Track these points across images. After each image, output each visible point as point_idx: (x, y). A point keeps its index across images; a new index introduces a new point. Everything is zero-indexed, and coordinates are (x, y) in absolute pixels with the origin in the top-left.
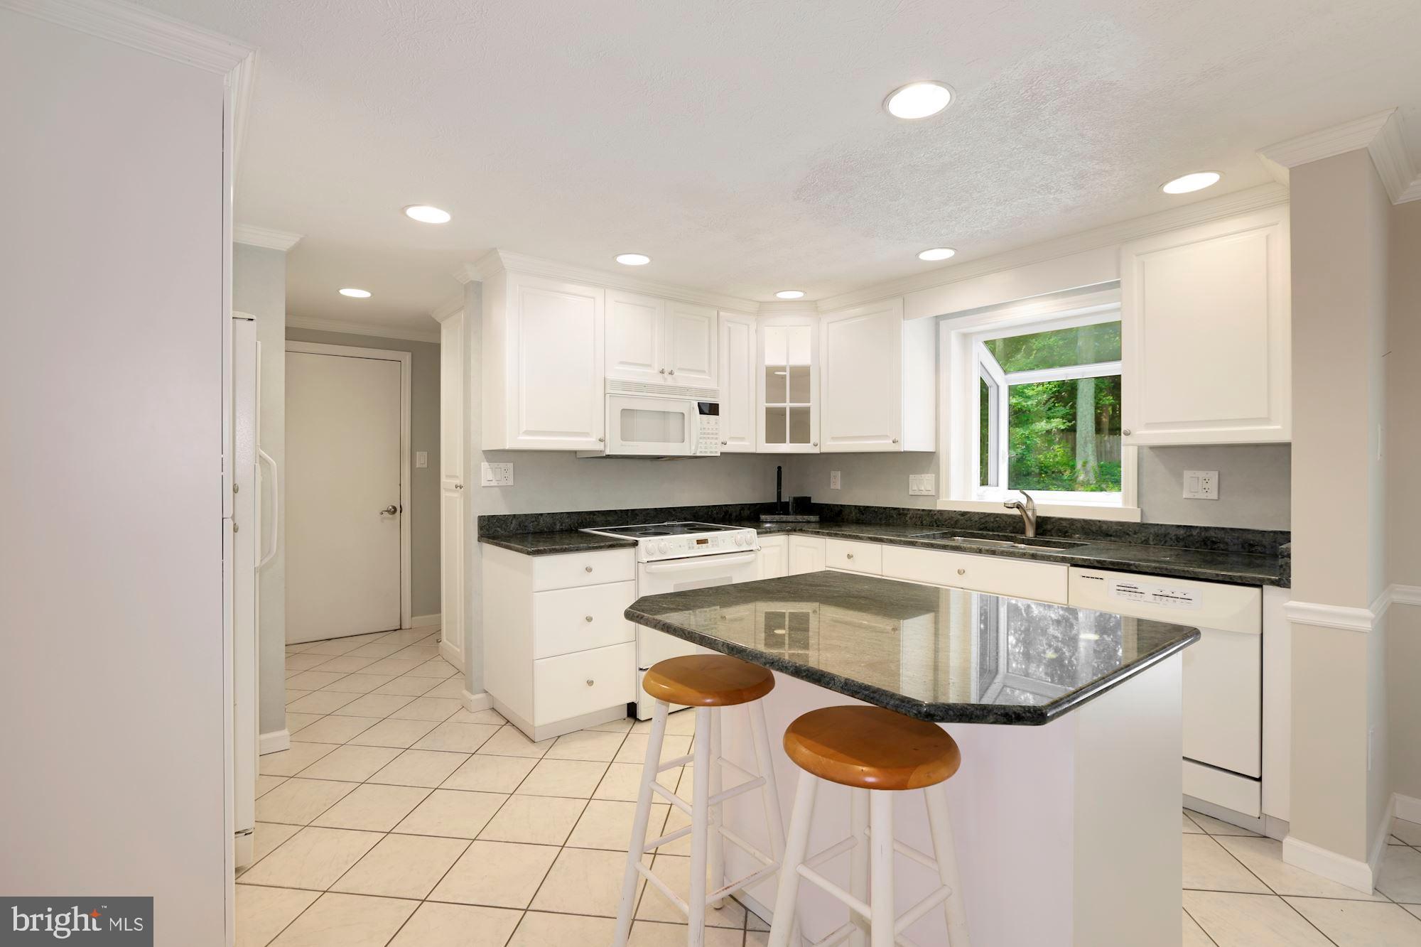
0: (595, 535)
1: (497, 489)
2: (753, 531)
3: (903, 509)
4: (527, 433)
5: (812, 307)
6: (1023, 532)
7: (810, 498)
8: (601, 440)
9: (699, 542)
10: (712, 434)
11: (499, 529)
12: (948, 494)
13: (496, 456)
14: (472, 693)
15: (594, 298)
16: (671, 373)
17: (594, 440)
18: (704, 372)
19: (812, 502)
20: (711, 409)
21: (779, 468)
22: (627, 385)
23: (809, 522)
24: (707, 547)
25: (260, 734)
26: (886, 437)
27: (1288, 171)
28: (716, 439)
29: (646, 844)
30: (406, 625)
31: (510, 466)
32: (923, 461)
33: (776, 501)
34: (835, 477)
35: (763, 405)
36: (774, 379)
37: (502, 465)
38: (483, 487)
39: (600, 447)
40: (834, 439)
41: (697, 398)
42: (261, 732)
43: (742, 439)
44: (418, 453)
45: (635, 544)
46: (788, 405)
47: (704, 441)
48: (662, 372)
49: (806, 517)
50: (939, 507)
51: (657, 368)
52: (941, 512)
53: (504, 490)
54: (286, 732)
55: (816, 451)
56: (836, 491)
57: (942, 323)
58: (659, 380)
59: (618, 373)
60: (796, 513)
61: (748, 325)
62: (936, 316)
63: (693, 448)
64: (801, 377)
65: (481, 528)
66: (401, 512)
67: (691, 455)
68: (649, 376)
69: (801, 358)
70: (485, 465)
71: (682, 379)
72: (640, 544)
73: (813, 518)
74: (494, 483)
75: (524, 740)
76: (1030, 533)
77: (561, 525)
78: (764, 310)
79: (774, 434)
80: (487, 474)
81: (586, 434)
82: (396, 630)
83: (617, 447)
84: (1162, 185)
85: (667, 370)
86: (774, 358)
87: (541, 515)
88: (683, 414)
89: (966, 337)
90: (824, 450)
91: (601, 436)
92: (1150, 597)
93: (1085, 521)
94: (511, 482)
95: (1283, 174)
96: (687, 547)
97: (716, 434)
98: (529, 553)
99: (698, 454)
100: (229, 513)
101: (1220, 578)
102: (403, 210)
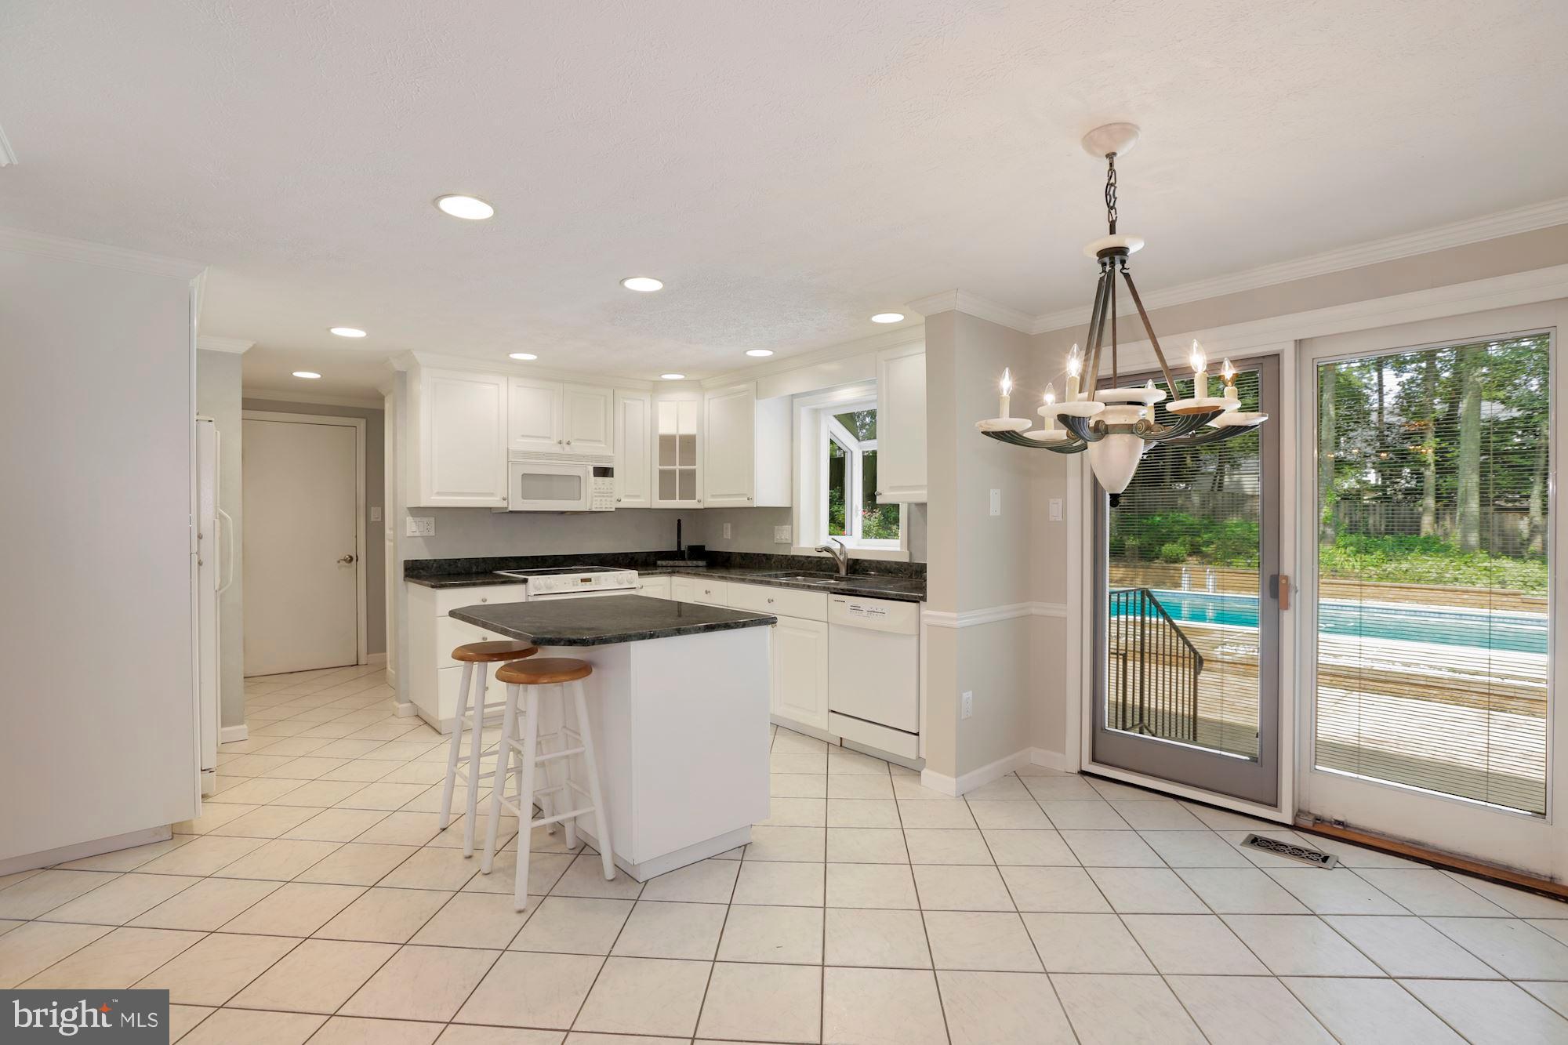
0: (505, 576)
1: (421, 539)
2: (635, 573)
3: (770, 555)
4: (439, 494)
5: (697, 386)
6: (838, 571)
7: (704, 546)
8: (504, 499)
9: (583, 580)
10: (607, 493)
11: (421, 571)
12: (798, 543)
13: (418, 512)
14: (400, 703)
15: (497, 384)
16: (568, 443)
17: (498, 499)
18: (600, 441)
19: (706, 549)
20: (604, 472)
21: (679, 521)
22: (527, 455)
23: (697, 566)
24: (591, 584)
25: (222, 727)
26: (743, 495)
27: (924, 319)
28: (611, 497)
29: (460, 756)
30: (362, 661)
31: (433, 519)
32: (782, 515)
33: (676, 549)
34: (727, 528)
35: (657, 467)
36: (667, 442)
37: (425, 520)
38: (409, 537)
39: (504, 504)
40: (713, 496)
41: (591, 464)
42: (223, 725)
43: (638, 496)
44: (372, 508)
45: (525, 581)
46: (677, 467)
47: (599, 499)
48: (560, 443)
49: (695, 562)
50: (793, 553)
51: (555, 441)
52: (793, 557)
53: (427, 540)
54: (245, 726)
55: (700, 506)
56: (728, 541)
57: (795, 400)
58: (557, 449)
59: (520, 444)
60: (690, 559)
61: (643, 401)
62: (793, 395)
63: (588, 505)
64: (689, 443)
65: (406, 569)
66: (357, 560)
67: (587, 510)
68: (549, 446)
69: (688, 428)
70: (409, 519)
71: (579, 448)
72: (529, 581)
73: (701, 563)
74: (417, 534)
75: (434, 733)
76: (843, 572)
77: (477, 568)
78: (658, 388)
79: (666, 492)
80: (411, 527)
81: (492, 494)
82: (352, 666)
83: (519, 504)
84: (872, 316)
85: (565, 441)
86: (667, 428)
87: (459, 559)
88: (579, 477)
89: (816, 411)
90: (707, 505)
91: (505, 496)
92: (865, 613)
93: (878, 562)
94: (432, 533)
95: (923, 320)
96: (571, 584)
97: (611, 493)
98: (433, 587)
99: (594, 510)
100: (195, 549)
101: (898, 597)
102: (329, 329)
